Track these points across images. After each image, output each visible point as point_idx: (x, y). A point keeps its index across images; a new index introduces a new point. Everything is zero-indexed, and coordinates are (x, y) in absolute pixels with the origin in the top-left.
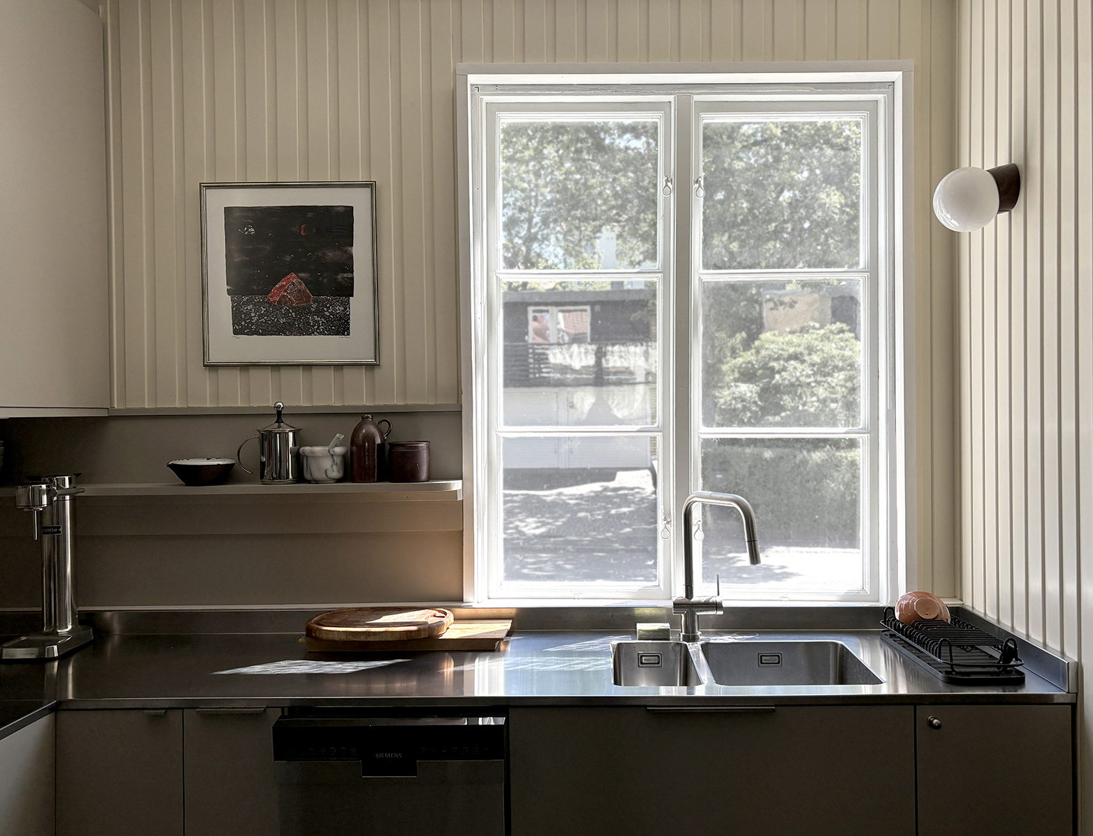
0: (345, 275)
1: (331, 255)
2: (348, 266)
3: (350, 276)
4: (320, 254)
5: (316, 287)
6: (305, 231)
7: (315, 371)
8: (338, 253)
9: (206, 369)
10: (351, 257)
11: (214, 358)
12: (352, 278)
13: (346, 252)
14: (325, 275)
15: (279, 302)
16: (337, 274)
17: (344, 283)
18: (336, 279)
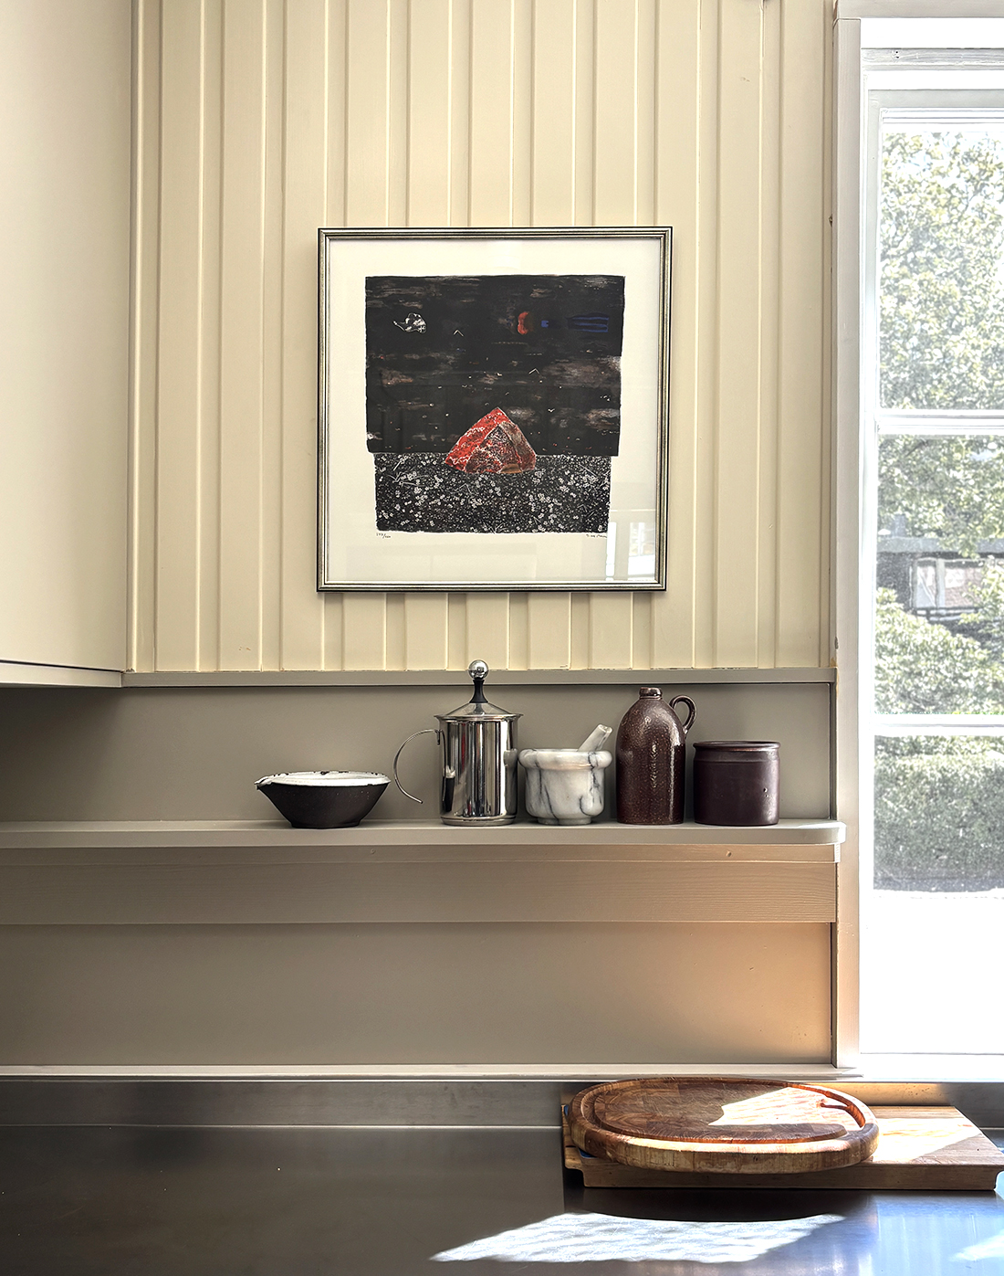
0: (603, 413)
1: (575, 373)
2: (609, 394)
3: (612, 414)
4: (554, 371)
5: (543, 437)
6: (526, 326)
7: (535, 604)
8: (590, 369)
9: (319, 597)
10: (616, 377)
11: (337, 574)
12: (617, 420)
13: (606, 367)
14: (564, 411)
15: (470, 467)
16: (587, 411)
17: (600, 428)
18: (585, 421)
